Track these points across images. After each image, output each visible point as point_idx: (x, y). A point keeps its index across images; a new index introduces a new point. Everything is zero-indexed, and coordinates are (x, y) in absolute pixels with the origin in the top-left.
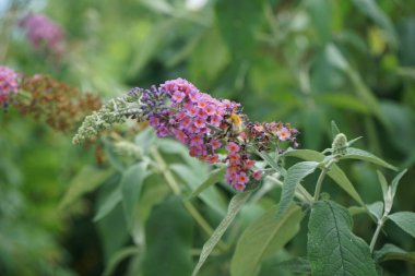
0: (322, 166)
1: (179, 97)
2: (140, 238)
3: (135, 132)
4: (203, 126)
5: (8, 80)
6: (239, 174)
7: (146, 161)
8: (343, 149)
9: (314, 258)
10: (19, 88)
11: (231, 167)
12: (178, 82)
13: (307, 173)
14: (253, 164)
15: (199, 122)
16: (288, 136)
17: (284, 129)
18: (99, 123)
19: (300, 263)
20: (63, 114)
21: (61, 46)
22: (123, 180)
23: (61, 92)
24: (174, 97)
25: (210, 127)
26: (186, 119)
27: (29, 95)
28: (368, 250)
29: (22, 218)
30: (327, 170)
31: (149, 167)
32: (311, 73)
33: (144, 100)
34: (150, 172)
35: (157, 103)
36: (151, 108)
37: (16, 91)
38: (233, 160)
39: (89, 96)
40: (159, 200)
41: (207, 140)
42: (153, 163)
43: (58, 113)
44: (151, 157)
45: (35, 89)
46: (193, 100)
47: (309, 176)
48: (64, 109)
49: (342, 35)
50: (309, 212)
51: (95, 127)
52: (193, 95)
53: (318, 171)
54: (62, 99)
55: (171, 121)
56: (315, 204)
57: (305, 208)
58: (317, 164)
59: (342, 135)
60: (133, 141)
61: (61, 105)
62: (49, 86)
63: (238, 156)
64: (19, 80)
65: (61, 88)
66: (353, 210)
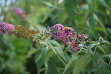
0: (96, 45)
1: (59, 28)
2: (46, 66)
3: (45, 39)
4: (66, 36)
5: (12, 27)
6: (75, 47)
7: (48, 46)
8: (101, 41)
9: (94, 68)
10: (14, 29)
11: (73, 46)
12: (59, 25)
13: (93, 47)
14: (79, 45)
15: (65, 35)
16: (87, 37)
17: (86, 36)
18: (39, 36)
19: (91, 70)
20: (26, 35)
21: (24, 16)
22: (42, 52)
23: (25, 29)
24: (58, 29)
25: (67, 36)
26: (61, 34)
27: (17, 31)
28: (108, 66)
29: (15, 59)
30: (98, 46)
31: (49, 48)
32: (89, 21)
33: (51, 30)
34: (49, 49)
35: (54, 30)
36: (53, 32)
37: (14, 30)
38: (74, 44)
39: (32, 30)
40: (51, 56)
41: (67, 39)
42: (50, 47)
43: (25, 35)
44: (49, 45)
45: (19, 29)
46: (63, 29)
47: (93, 48)
48: (26, 34)
49: (97, 11)
50: (93, 56)
51: (38, 37)
52: (63, 28)
53: (95, 46)
54: (26, 31)
55: (58, 35)
56: (94, 55)
57: (92, 56)
58: (95, 44)
59: (101, 37)
60: (44, 41)
61: (25, 33)
62: (22, 28)
63: (75, 43)
64: (15, 27)
65: (25, 28)
66: (104, 56)
